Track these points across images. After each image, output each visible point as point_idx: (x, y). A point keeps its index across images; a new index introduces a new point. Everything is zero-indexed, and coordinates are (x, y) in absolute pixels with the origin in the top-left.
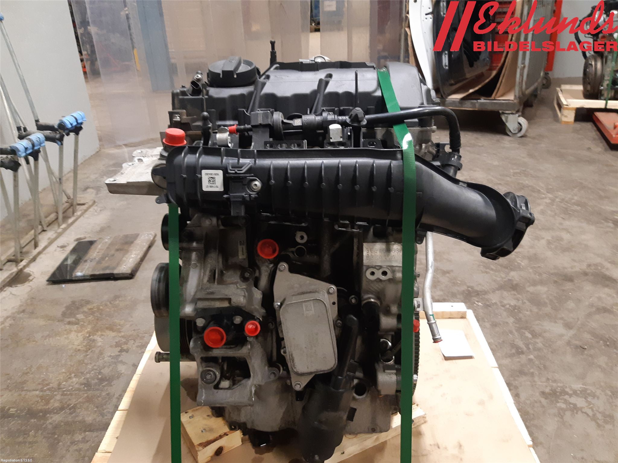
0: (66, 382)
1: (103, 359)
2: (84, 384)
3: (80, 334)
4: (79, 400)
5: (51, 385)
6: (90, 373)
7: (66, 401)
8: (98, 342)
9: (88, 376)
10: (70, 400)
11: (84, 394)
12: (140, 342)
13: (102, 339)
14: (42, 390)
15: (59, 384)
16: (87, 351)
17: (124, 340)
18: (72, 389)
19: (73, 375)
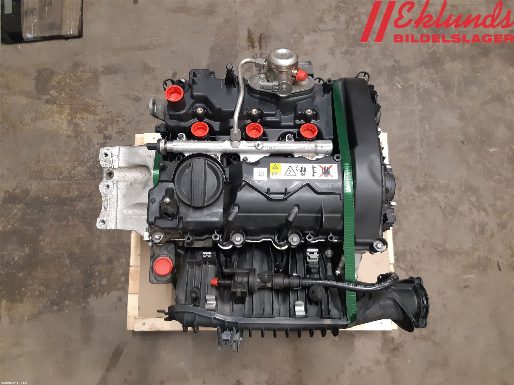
0: (74, 171)
1: (94, 147)
2: (89, 173)
3: (63, 116)
4: (91, 189)
5: (64, 174)
6: (89, 162)
7: (82, 189)
8: (82, 126)
9: (88, 164)
10: (84, 188)
11: (93, 183)
12: (118, 128)
13: (84, 123)
14: (59, 180)
15: (70, 173)
16: (76, 138)
17: (103, 125)
18: (81, 178)
19: (76, 163)
